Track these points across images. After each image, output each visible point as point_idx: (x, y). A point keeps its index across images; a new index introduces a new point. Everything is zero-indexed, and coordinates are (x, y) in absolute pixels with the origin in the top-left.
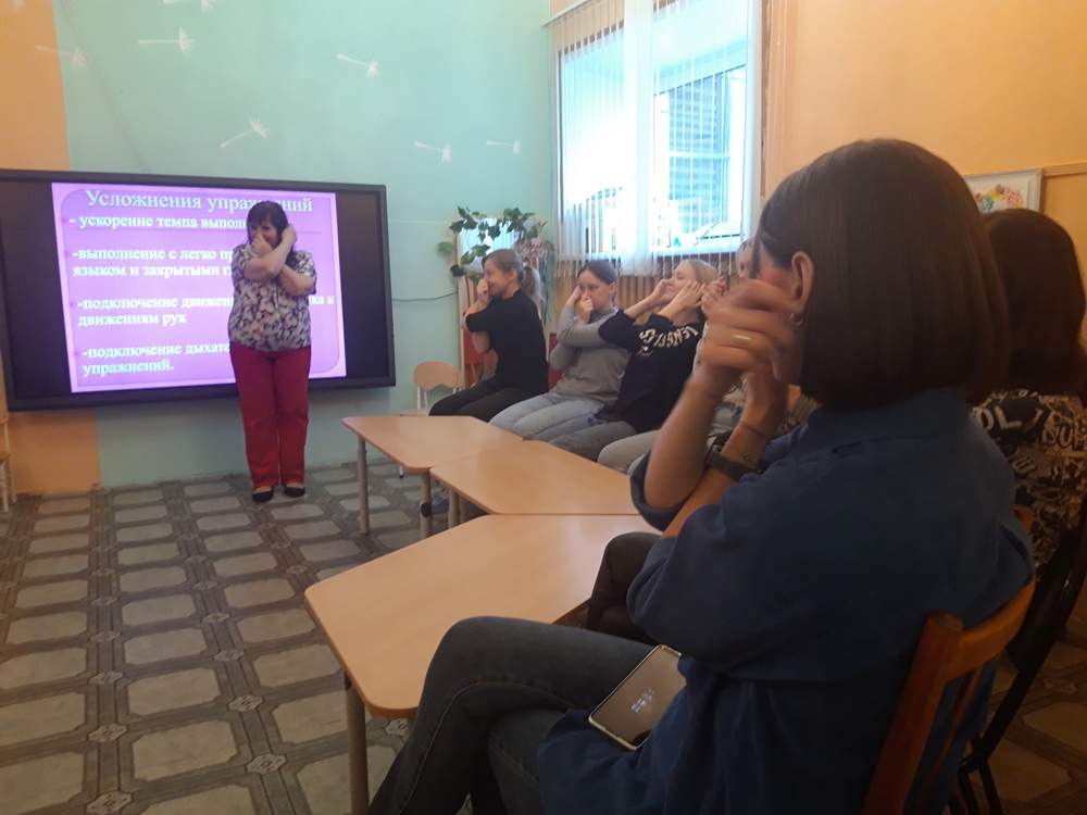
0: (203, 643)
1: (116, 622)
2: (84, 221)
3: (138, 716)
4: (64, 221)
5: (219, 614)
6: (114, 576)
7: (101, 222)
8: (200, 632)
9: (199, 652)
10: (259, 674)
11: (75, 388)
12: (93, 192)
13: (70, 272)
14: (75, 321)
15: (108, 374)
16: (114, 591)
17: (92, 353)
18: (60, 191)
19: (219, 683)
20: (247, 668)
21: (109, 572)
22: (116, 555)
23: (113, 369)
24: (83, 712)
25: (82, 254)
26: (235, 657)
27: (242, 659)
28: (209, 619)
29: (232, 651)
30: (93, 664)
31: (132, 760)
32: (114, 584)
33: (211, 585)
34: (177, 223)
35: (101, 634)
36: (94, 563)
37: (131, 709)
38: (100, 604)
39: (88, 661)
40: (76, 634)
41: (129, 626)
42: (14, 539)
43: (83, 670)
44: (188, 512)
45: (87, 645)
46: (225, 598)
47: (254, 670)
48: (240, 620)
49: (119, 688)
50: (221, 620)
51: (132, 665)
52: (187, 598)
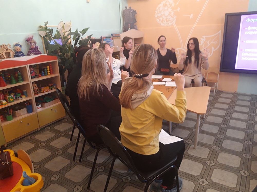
0: (242, 149)
1: (225, 133)
3: (218, 162)
5: (250, 142)
6: (229, 120)
8: (243, 145)
9: (239, 151)
10: (252, 166)
11: (236, 68)
16: (228, 124)
18: (243, 17)
19: (240, 163)
20: (249, 162)
21: (229, 118)
22: (232, 113)
24: (208, 155)
26: (248, 157)
27: (249, 159)
28: (246, 142)
29: (248, 155)
30: (215, 143)
31: (212, 173)
32: (228, 122)
33: (252, 131)
35: (220, 135)
36: (226, 114)
37: (217, 160)
38: (223, 127)
39: (214, 141)
40: (215, 132)
41: (227, 136)
42: (213, 102)
43: (212, 143)
44: (255, 106)
45: (216, 137)
46: (253, 137)
47: (251, 164)
48: (254, 146)
49: (218, 152)
50: (249, 144)
51: (223, 147)
52: (244, 133)
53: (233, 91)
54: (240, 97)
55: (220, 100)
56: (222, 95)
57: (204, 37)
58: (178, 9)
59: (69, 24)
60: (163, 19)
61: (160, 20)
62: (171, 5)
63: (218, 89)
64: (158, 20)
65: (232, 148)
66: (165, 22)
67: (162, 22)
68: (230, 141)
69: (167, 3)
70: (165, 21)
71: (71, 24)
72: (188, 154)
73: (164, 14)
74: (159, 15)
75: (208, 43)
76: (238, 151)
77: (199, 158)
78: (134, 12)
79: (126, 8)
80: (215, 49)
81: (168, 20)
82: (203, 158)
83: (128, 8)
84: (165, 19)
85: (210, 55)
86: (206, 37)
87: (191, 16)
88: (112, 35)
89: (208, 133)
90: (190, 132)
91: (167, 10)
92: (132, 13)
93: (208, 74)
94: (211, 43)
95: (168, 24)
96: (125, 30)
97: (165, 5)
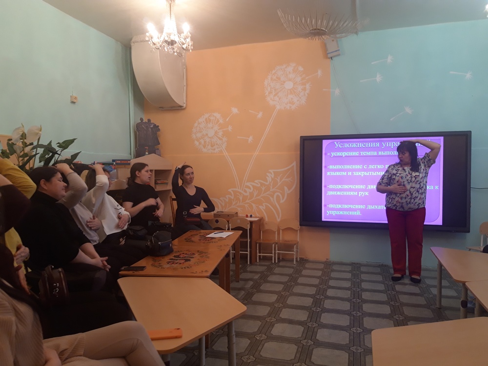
0: (348, 340)
1: (318, 319)
2: (333, 154)
3: (314, 363)
4: (326, 154)
5: (358, 329)
6: (323, 300)
7: (339, 154)
8: (348, 334)
9: (345, 343)
10: (366, 363)
11: (323, 219)
12: (337, 143)
13: (326, 174)
14: (326, 193)
15: (336, 215)
16: (321, 306)
17: (331, 206)
18: (325, 143)
19: (349, 361)
20: (362, 358)
21: (322, 297)
22: (326, 290)
23: (338, 213)
24: (295, 354)
25: (331, 167)
26: (359, 351)
27: (361, 353)
28: (354, 330)
29: (359, 348)
30: (304, 335)
32: (322, 303)
33: (359, 314)
34: (369, 154)
35: (311, 323)
36: (318, 292)
37: (312, 359)
38: (315, 310)
39: (303, 333)
40: (303, 320)
41: (322, 323)
42: (294, 275)
43: (301, 336)
44: (359, 278)
45: (305, 326)
46: (363, 322)
47: (365, 360)
48: (367, 334)
49: (311, 348)
50: (358, 332)
51: (318, 340)
52: (348, 317)
53: (324, 260)
54: (335, 267)
55: (304, 272)
56: (307, 266)
57: (271, 171)
58: (230, 128)
59: (37, 131)
60: (205, 142)
61: (200, 143)
62: (218, 121)
63: (301, 257)
64: (197, 143)
65: (333, 340)
66: (209, 147)
67: (204, 147)
68: (328, 330)
69: (212, 118)
70: (208, 145)
71: (41, 131)
72: (261, 356)
73: (207, 134)
74: (199, 135)
75: (279, 181)
76: (342, 343)
77: (280, 361)
78: (156, 127)
79: (142, 119)
80: (289, 189)
81: (214, 143)
82: (288, 361)
83: (145, 120)
84: (209, 142)
85: (283, 199)
86: (274, 172)
87: (250, 139)
88: (114, 161)
89: (291, 322)
90: (262, 323)
91: (212, 128)
92: (151, 128)
93: (283, 230)
94: (283, 180)
95: (214, 149)
96: (138, 154)
97: (208, 121)
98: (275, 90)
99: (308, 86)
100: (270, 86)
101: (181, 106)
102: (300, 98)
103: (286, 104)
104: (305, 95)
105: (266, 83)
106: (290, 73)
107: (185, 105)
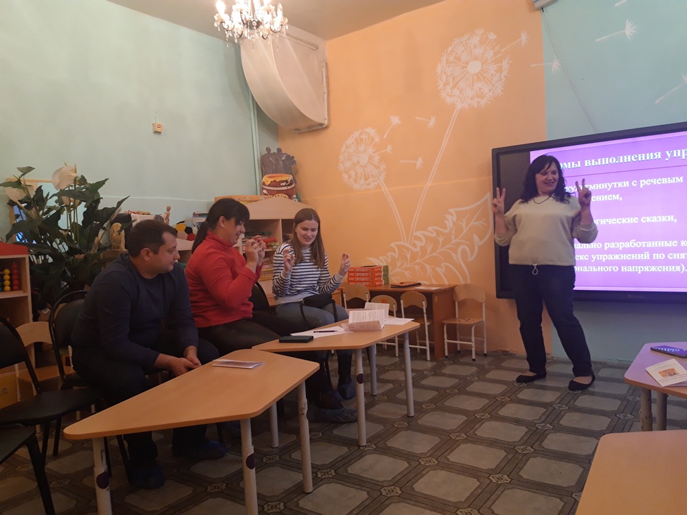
0: (468, 495)
1: (446, 453)
5: (505, 477)
6: (483, 421)
8: (478, 484)
9: (455, 501)
16: (471, 432)
21: (486, 416)
22: (504, 405)
28: (495, 478)
30: (398, 478)
32: (478, 426)
33: (529, 450)
35: (429, 459)
36: (486, 407)
38: (454, 437)
39: (399, 474)
40: (419, 452)
41: (448, 460)
42: (469, 378)
43: (390, 479)
45: (413, 463)
46: (525, 465)
48: (511, 488)
49: (388, 502)
50: (500, 482)
51: (413, 490)
55: (492, 374)
57: (452, 211)
58: (389, 149)
60: (356, 174)
61: (350, 177)
63: (504, 349)
64: (345, 176)
66: (362, 181)
67: (356, 181)
69: (364, 137)
70: (360, 178)
71: (75, 172)
73: (358, 162)
74: (348, 164)
75: (464, 226)
78: (290, 159)
79: (268, 150)
80: (481, 239)
81: (368, 175)
83: (274, 150)
84: (361, 174)
85: (472, 255)
86: (456, 212)
87: (419, 162)
90: (349, 451)
91: (365, 151)
95: (369, 184)
97: (359, 142)
98: (453, 79)
99: (505, 65)
100: (445, 73)
101: (322, 125)
102: (494, 86)
103: (471, 99)
104: (501, 79)
105: (439, 70)
106: (475, 46)
107: (326, 122)
